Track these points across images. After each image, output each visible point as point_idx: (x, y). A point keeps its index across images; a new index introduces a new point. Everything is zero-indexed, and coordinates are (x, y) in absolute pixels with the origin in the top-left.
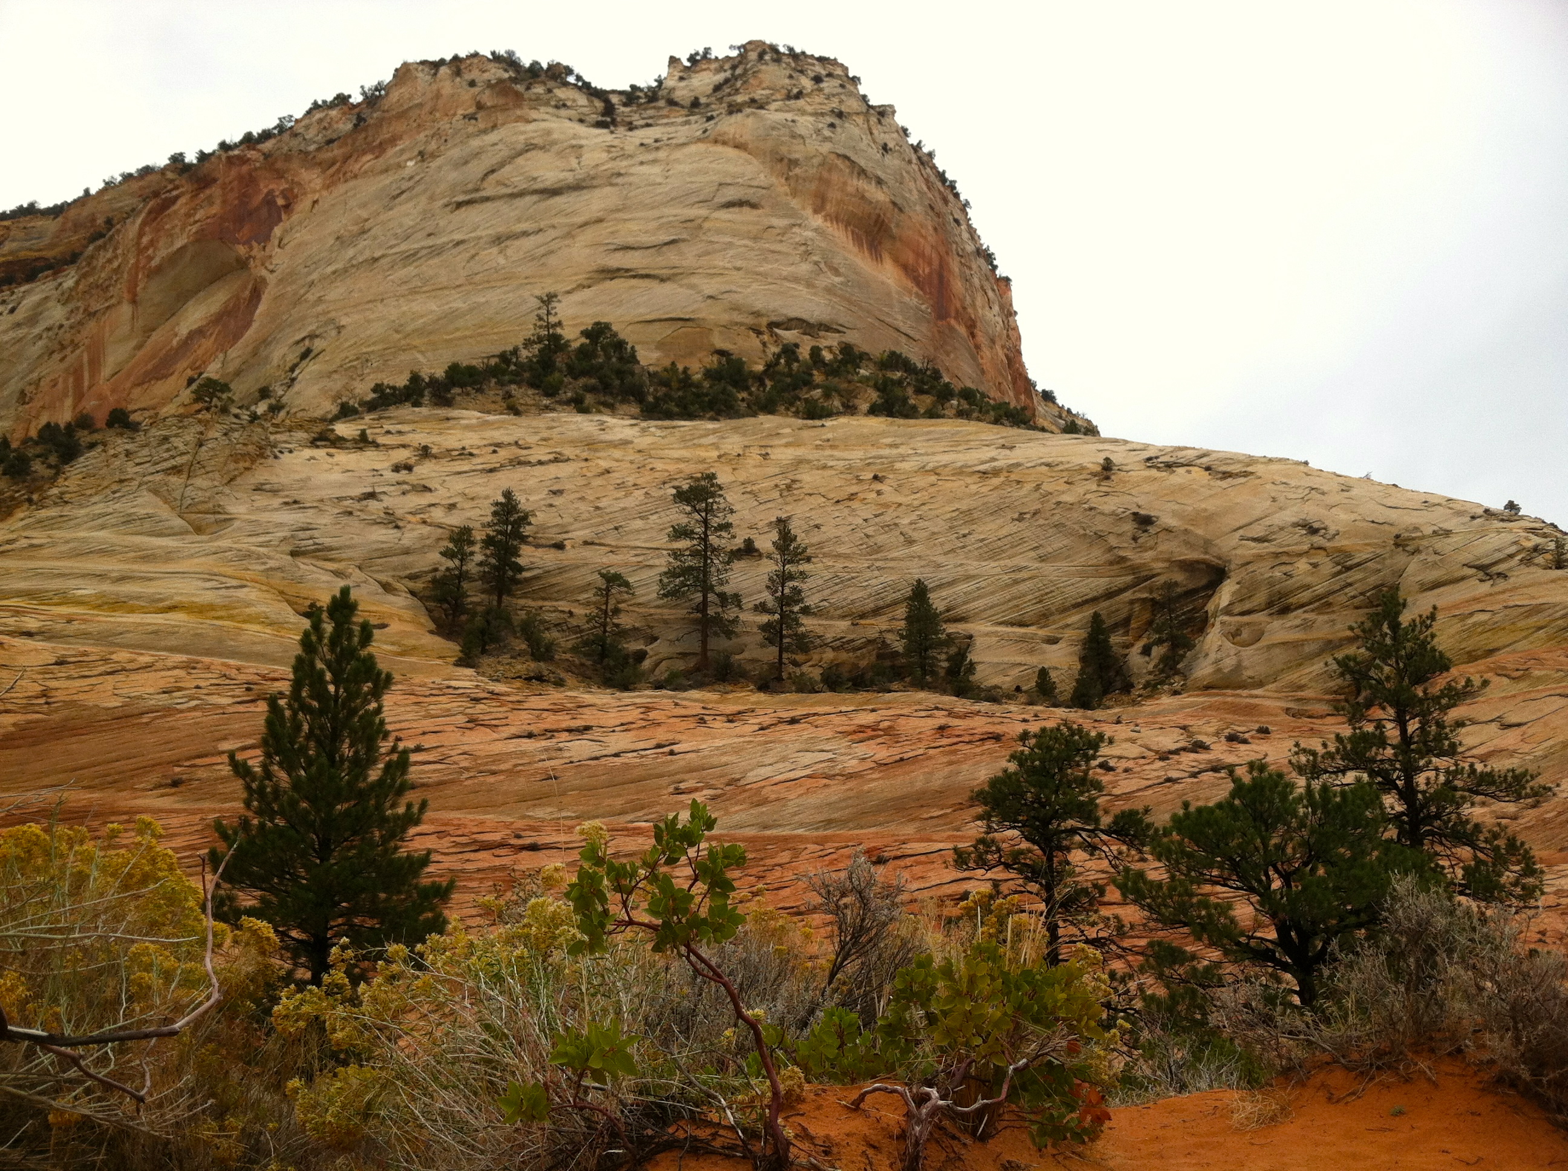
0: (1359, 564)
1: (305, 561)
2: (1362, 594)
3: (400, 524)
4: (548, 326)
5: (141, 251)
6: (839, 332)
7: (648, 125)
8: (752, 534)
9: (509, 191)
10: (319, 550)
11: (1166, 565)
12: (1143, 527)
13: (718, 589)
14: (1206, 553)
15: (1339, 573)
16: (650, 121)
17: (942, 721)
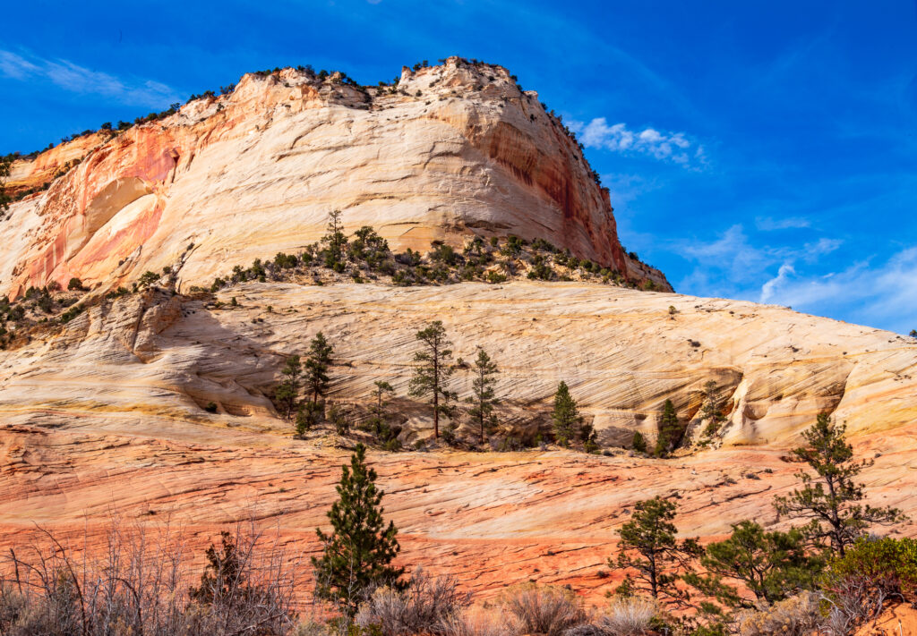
0: (821, 370)
1: (206, 378)
2: (825, 388)
3: (257, 354)
4: (336, 229)
5: (87, 184)
6: (507, 228)
7: (391, 107)
8: (463, 356)
9: (311, 148)
10: (212, 371)
11: (708, 371)
12: (695, 348)
13: (444, 389)
14: (732, 364)
15: (810, 376)
16: (392, 105)
17: (580, 470)
